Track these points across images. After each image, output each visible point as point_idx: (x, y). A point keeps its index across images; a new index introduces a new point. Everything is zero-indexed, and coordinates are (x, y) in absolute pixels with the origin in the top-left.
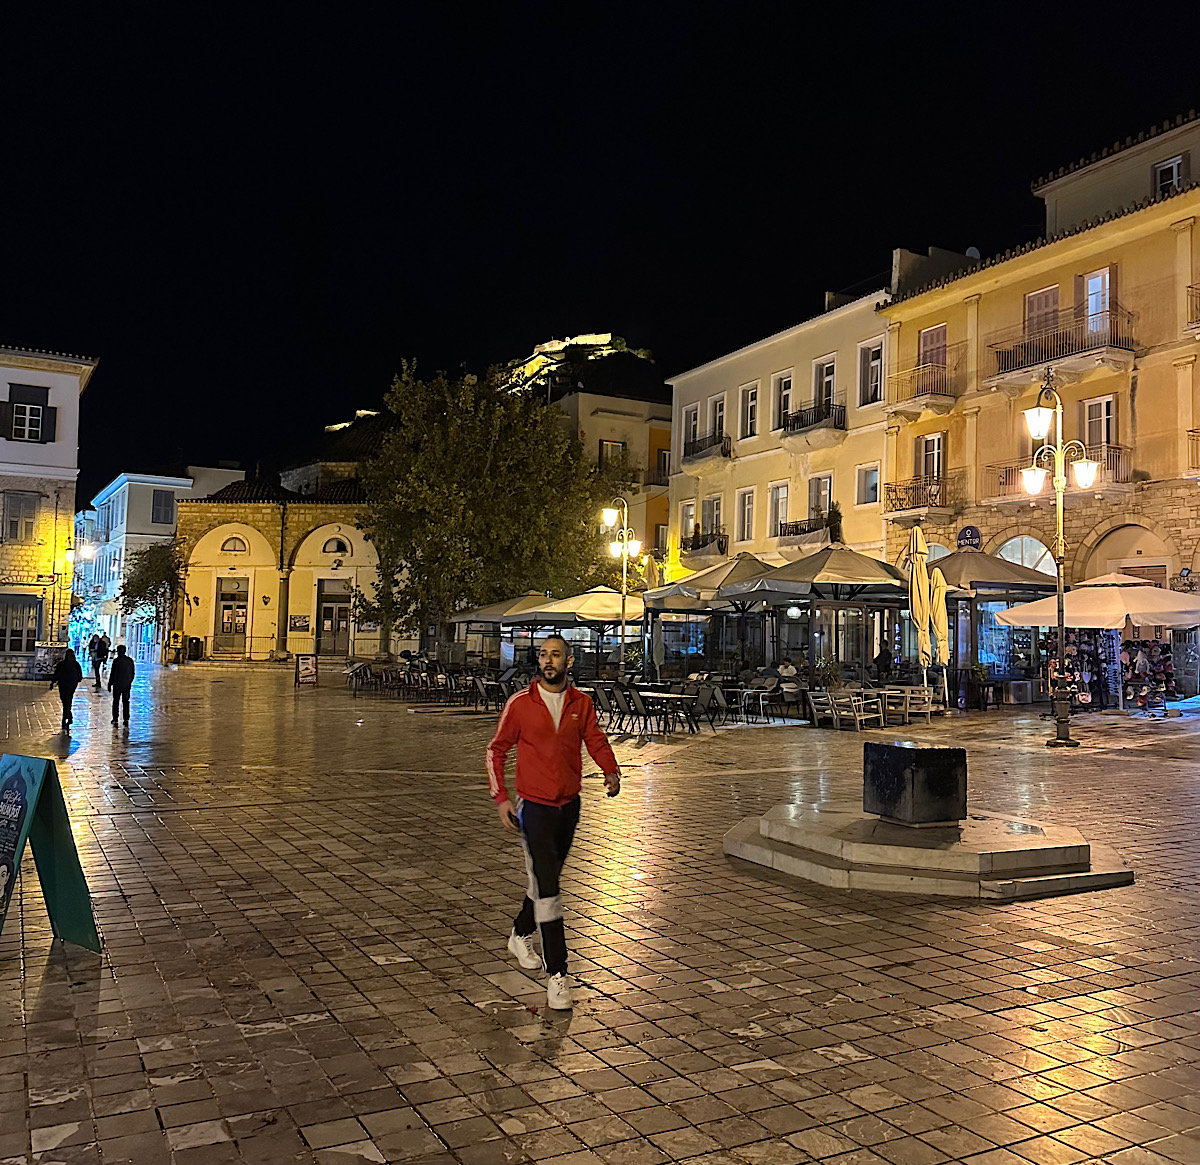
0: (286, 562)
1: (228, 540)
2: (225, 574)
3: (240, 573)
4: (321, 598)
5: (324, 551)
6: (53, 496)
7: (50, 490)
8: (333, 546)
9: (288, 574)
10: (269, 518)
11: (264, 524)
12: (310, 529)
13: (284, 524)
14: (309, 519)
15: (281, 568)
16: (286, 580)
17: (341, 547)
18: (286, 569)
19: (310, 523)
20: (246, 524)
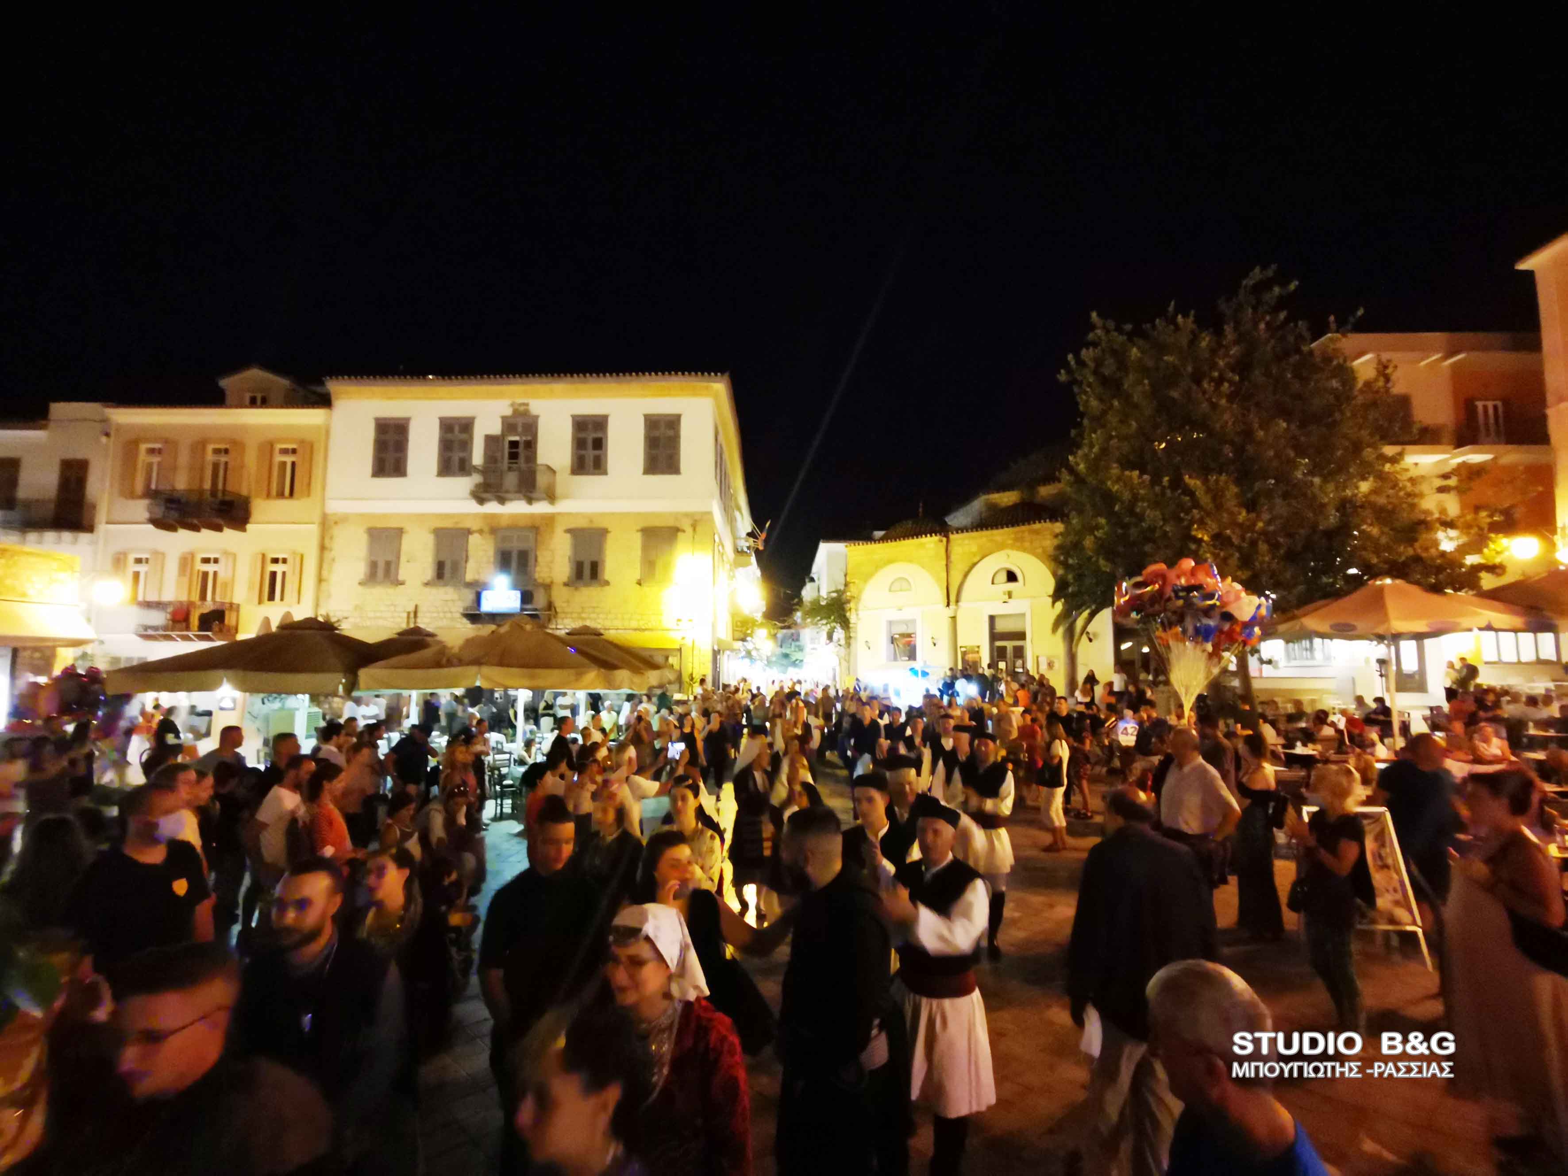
0: (953, 598)
1: (896, 580)
2: (895, 616)
3: (906, 615)
4: (994, 636)
5: (993, 583)
6: (689, 530)
7: (686, 525)
8: (1003, 576)
9: (956, 611)
10: (932, 553)
11: (927, 559)
12: (975, 560)
13: (948, 558)
14: (974, 549)
15: (948, 605)
16: (954, 618)
17: (1012, 577)
18: (952, 606)
19: (975, 555)
20: (910, 561)
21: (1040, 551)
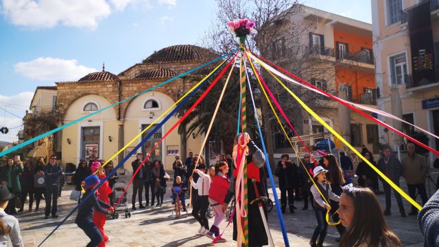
0: (122, 115)
1: (88, 104)
2: (87, 124)
3: (94, 124)
5: (145, 108)
8: (150, 104)
9: (124, 121)
10: (111, 90)
11: (108, 93)
12: (136, 95)
13: (120, 93)
14: (135, 89)
15: (119, 119)
16: (122, 126)
17: (155, 105)
18: (122, 119)
19: (135, 92)
20: (97, 94)
21: (170, 91)
